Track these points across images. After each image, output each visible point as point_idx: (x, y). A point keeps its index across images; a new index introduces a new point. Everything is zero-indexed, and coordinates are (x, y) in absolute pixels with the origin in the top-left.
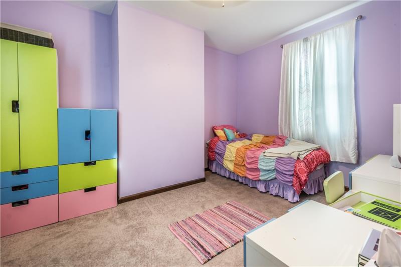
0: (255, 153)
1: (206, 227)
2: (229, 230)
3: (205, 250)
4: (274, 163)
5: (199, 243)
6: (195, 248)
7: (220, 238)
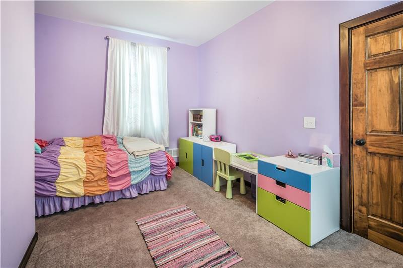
0: (120, 157)
1: (185, 250)
2: (194, 233)
3: (224, 255)
4: (148, 161)
5: (214, 260)
6: (222, 264)
7: (206, 241)
